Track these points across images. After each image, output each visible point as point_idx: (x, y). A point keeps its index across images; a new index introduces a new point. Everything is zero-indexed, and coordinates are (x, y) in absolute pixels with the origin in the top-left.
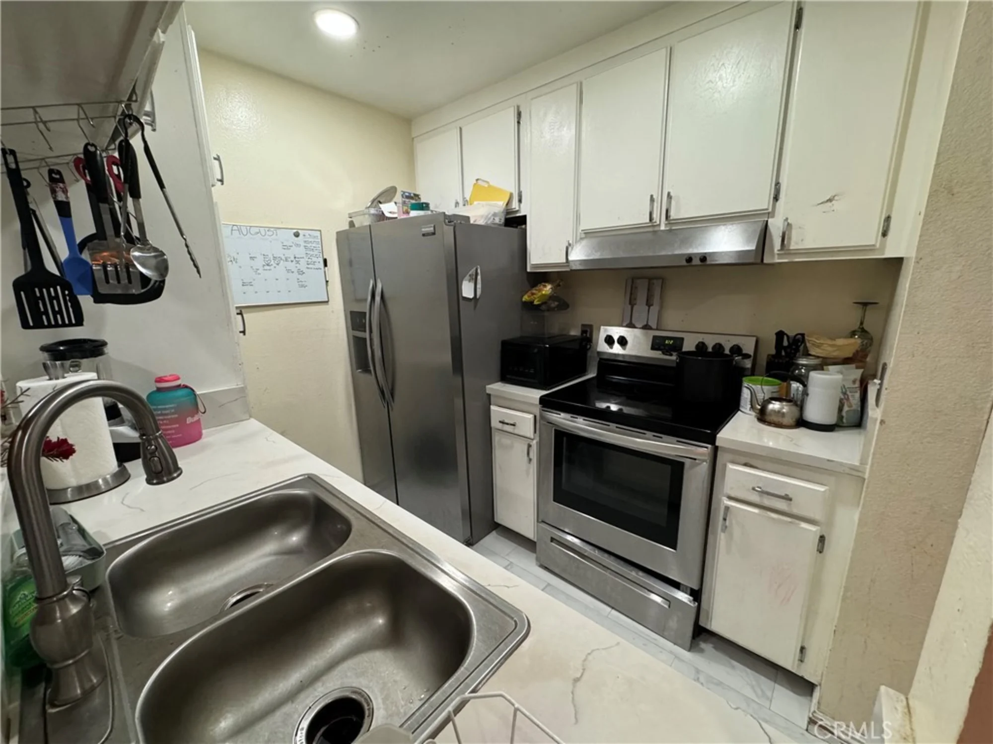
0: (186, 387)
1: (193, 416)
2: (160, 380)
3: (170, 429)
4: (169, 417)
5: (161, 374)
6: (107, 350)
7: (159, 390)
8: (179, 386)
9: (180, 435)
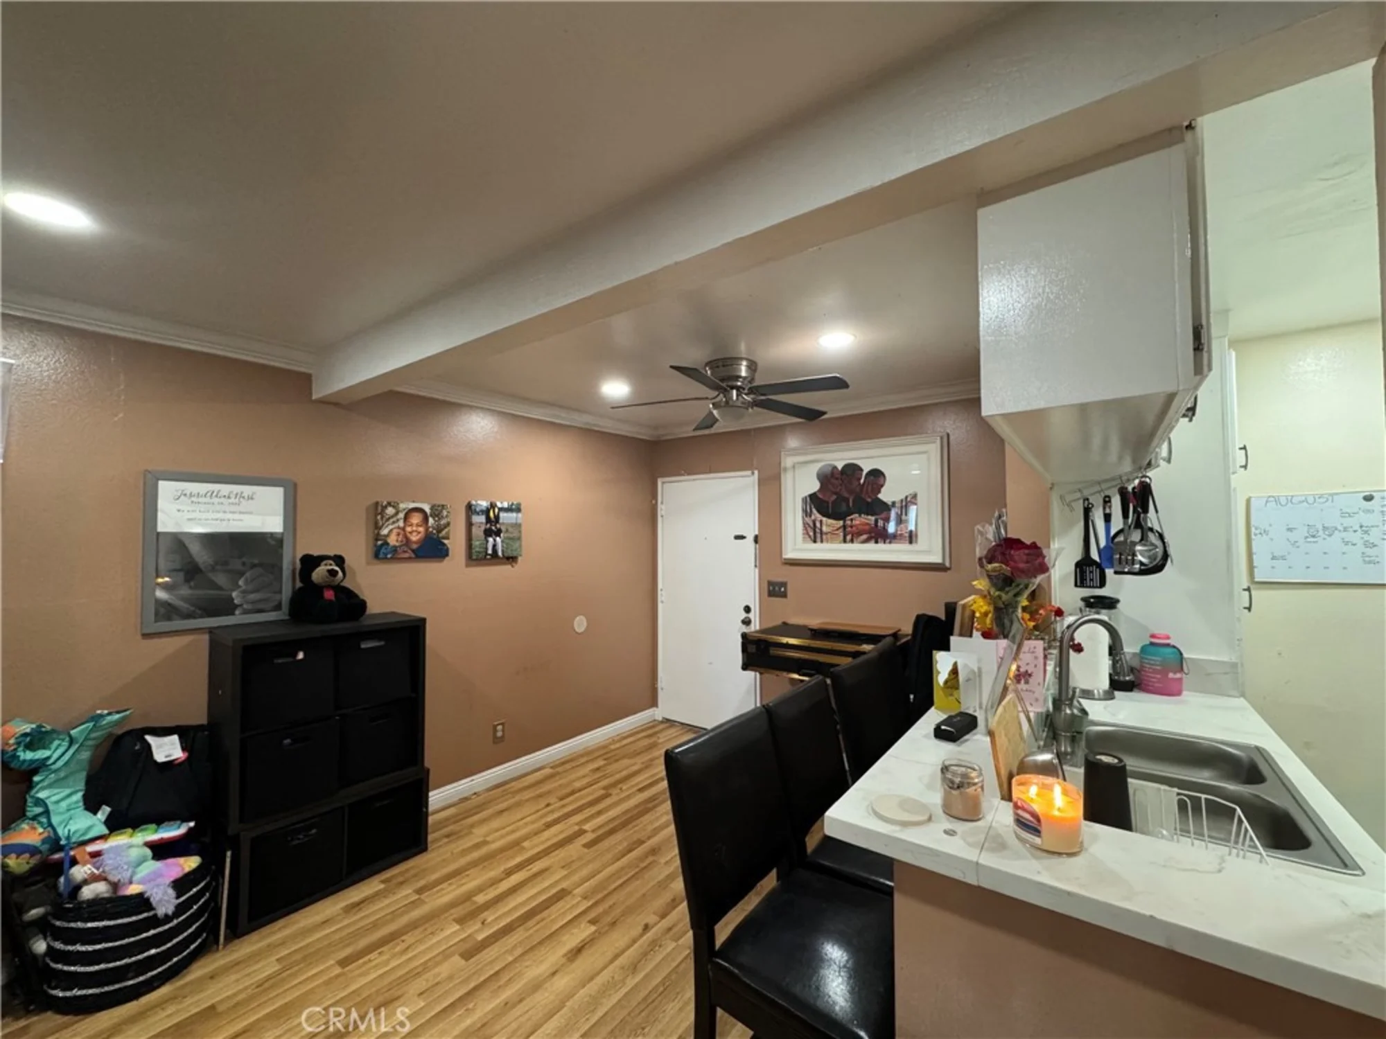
0: (1174, 647)
1: (1175, 673)
2: (1153, 636)
3: (1154, 678)
4: (1154, 667)
5: (1156, 632)
6: (1119, 606)
7: (1152, 644)
8: (1168, 645)
9: (1161, 685)
